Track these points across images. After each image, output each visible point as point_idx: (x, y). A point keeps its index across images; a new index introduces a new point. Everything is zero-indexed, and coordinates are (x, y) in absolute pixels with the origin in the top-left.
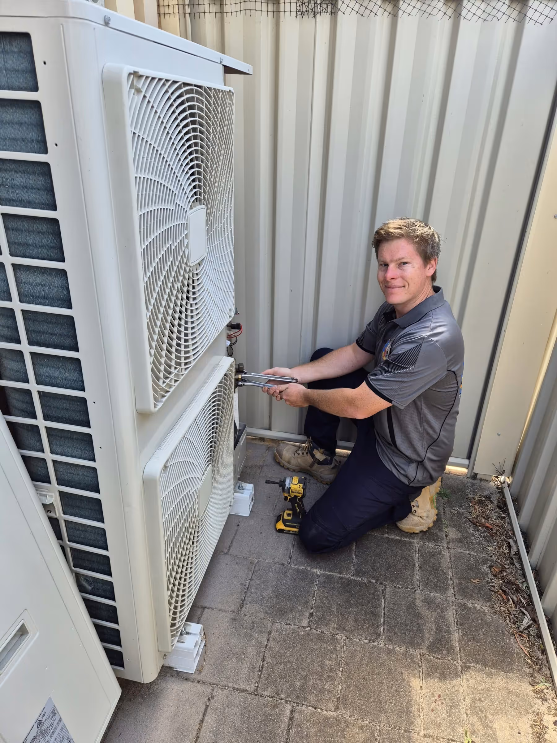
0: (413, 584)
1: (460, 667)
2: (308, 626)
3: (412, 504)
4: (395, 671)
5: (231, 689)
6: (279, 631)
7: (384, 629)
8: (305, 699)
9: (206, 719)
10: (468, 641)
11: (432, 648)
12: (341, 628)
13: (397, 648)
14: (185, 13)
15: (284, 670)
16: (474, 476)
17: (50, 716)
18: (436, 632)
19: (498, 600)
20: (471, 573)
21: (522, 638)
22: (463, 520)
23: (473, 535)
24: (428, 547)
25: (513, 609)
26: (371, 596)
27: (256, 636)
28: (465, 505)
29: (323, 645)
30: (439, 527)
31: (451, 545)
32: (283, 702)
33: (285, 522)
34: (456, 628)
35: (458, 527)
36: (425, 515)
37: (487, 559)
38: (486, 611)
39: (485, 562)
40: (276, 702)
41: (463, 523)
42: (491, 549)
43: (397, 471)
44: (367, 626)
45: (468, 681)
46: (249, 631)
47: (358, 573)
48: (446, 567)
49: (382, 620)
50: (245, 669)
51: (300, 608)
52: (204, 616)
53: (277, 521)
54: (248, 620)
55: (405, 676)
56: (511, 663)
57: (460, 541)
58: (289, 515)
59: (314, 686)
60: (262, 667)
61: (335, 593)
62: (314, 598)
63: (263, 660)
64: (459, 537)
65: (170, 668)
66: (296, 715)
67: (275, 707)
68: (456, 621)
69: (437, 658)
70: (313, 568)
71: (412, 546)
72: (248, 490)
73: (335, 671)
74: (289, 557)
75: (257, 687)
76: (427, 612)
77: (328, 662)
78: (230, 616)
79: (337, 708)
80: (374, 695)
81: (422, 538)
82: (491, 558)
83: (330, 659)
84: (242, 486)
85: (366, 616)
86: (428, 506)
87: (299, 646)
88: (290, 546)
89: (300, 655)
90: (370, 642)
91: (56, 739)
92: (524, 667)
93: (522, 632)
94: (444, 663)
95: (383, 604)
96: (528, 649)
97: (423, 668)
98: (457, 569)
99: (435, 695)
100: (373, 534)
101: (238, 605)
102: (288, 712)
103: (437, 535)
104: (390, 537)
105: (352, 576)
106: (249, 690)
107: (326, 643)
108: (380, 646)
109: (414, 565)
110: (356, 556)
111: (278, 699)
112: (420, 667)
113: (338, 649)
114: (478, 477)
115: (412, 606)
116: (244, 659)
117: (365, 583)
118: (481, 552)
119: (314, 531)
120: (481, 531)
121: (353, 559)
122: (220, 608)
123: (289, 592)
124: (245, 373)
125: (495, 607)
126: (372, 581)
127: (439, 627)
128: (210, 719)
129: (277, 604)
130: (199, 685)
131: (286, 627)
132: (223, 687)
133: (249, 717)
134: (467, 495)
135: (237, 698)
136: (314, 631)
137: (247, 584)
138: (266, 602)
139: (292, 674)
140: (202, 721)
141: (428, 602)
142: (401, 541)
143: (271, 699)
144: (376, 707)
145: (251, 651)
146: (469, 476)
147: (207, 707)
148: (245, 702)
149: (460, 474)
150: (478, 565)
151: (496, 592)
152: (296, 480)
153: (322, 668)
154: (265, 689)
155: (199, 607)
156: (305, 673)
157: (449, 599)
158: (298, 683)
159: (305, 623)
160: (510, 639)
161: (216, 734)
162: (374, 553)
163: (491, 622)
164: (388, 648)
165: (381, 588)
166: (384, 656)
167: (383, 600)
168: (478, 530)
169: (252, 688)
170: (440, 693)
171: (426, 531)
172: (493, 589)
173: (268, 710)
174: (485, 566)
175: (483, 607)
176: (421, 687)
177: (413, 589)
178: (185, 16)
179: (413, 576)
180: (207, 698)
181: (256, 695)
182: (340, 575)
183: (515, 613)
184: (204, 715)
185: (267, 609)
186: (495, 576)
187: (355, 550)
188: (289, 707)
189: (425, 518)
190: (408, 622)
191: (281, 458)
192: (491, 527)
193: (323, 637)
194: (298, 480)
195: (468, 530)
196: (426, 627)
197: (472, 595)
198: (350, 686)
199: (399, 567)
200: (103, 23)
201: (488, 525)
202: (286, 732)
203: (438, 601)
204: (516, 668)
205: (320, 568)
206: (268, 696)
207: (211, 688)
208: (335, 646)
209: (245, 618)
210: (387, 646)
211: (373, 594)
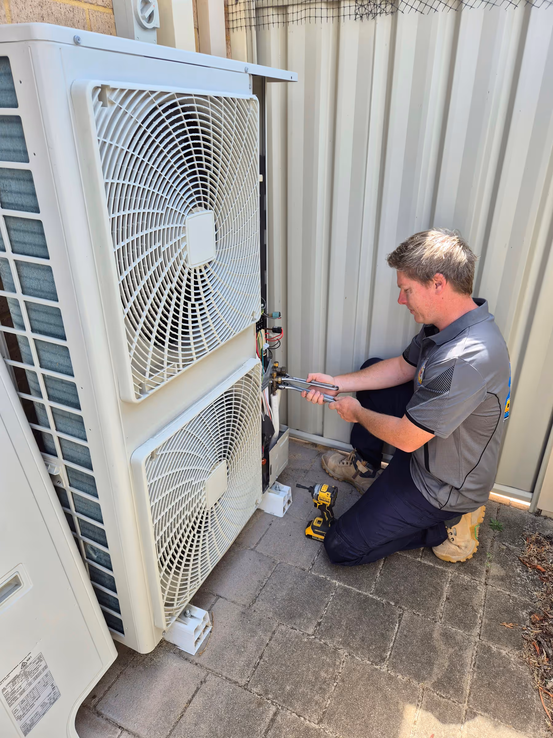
0: (434, 614)
1: (464, 712)
2: (313, 635)
3: (449, 531)
4: (391, 699)
5: (224, 678)
6: (283, 634)
7: (391, 654)
8: (291, 704)
9: (193, 701)
10: (482, 686)
11: (439, 685)
12: (346, 644)
13: (400, 677)
14: (250, 26)
15: (278, 672)
16: (538, 513)
17: (35, 661)
18: (447, 670)
19: (530, 650)
20: (506, 615)
21: (547, 697)
22: (510, 558)
23: (519, 576)
24: (463, 579)
25: (544, 663)
26: (386, 618)
27: (260, 633)
28: (519, 542)
29: (323, 656)
30: (481, 560)
31: (490, 581)
32: (269, 702)
33: (314, 528)
34: (471, 670)
35: (503, 564)
36: (462, 544)
37: (529, 605)
38: (512, 659)
39: (525, 606)
40: (262, 700)
41: (510, 561)
42: (536, 594)
43: (427, 493)
44: (374, 647)
45: (469, 728)
46: (254, 627)
47: (378, 592)
48: (478, 604)
49: (391, 645)
50: (241, 662)
51: (309, 615)
52: (217, 604)
53: (308, 526)
54: (256, 617)
55: (400, 707)
56: (526, 721)
57: (502, 579)
58: (319, 522)
59: (304, 694)
60: (258, 664)
61: (349, 607)
62: (326, 609)
63: (261, 658)
64: (502, 574)
65: (175, 645)
66: (279, 718)
67: (260, 704)
68: (473, 662)
69: (441, 696)
70: (333, 579)
71: (445, 575)
72: (284, 491)
73: (329, 684)
74: (312, 564)
75: (249, 682)
76: (443, 647)
77: (323, 674)
78: (241, 609)
79: (320, 721)
80: (363, 717)
81: (458, 569)
82: (534, 604)
83: (326, 672)
84: (279, 487)
85: (375, 636)
86: (468, 536)
87: (299, 652)
88: (316, 554)
89: (297, 661)
90: (372, 664)
91: (39, 682)
92: (541, 729)
93: (549, 691)
94: (448, 703)
95: (396, 628)
96: (551, 710)
97: (422, 703)
98: (490, 608)
99: (428, 733)
100: (405, 555)
101: (250, 601)
102: (271, 713)
103: (476, 568)
104: (423, 561)
105: (371, 594)
106: (240, 682)
107: (327, 655)
108: (382, 670)
109: (442, 594)
110: (381, 574)
111: (265, 698)
112: (419, 701)
113: (338, 663)
114: (543, 514)
115: (427, 637)
116: (243, 652)
117: (383, 604)
118: (524, 595)
119: (336, 542)
120: (530, 573)
121: (377, 577)
122: (233, 600)
123: (303, 598)
124: (288, 377)
125: (524, 656)
126: (391, 603)
127: (452, 665)
128: (198, 701)
129: (287, 607)
130: (196, 667)
131: (291, 630)
132: (217, 675)
133: (233, 708)
134: (525, 531)
135: (227, 688)
136: (317, 640)
137: (265, 582)
138: (277, 602)
139: (285, 677)
140: (190, 702)
141: (447, 636)
142: (434, 567)
143: (259, 697)
144: (362, 730)
145: (252, 647)
146: (531, 511)
147: (198, 689)
148: (234, 693)
149: (522, 508)
150: (517, 609)
151: (529, 642)
152: (325, 488)
153: (316, 678)
154: (255, 685)
155: (214, 595)
156: (298, 679)
157: (472, 638)
158: (288, 688)
159: (311, 631)
160: (533, 694)
161: (199, 716)
162: (401, 575)
163: (514, 671)
164: (389, 674)
165: (399, 612)
166: (383, 682)
167: (397, 625)
168: (527, 571)
169: (243, 682)
170: (434, 732)
171: (463, 563)
172: (527, 637)
173: (253, 706)
174: (525, 611)
175: (510, 655)
176: (415, 722)
177: (433, 619)
178: (251, 29)
179: (437, 606)
180: (200, 681)
181: (245, 689)
182: (358, 591)
183: (546, 667)
184: (193, 696)
185: (277, 610)
186: (533, 624)
187: (381, 568)
188: (273, 709)
189: (463, 548)
190: (419, 652)
191: (327, 464)
192: (543, 570)
193: (325, 648)
194: (327, 488)
195: (515, 569)
196: (437, 662)
197: (499, 639)
198: (339, 703)
199: (424, 594)
200: (72, 42)
201: (539, 567)
202: (264, 731)
203: (459, 638)
204: (531, 728)
205: (340, 580)
206: (256, 693)
207: (206, 672)
208: (335, 660)
209: (255, 614)
210: (389, 672)
211: (389, 616)
